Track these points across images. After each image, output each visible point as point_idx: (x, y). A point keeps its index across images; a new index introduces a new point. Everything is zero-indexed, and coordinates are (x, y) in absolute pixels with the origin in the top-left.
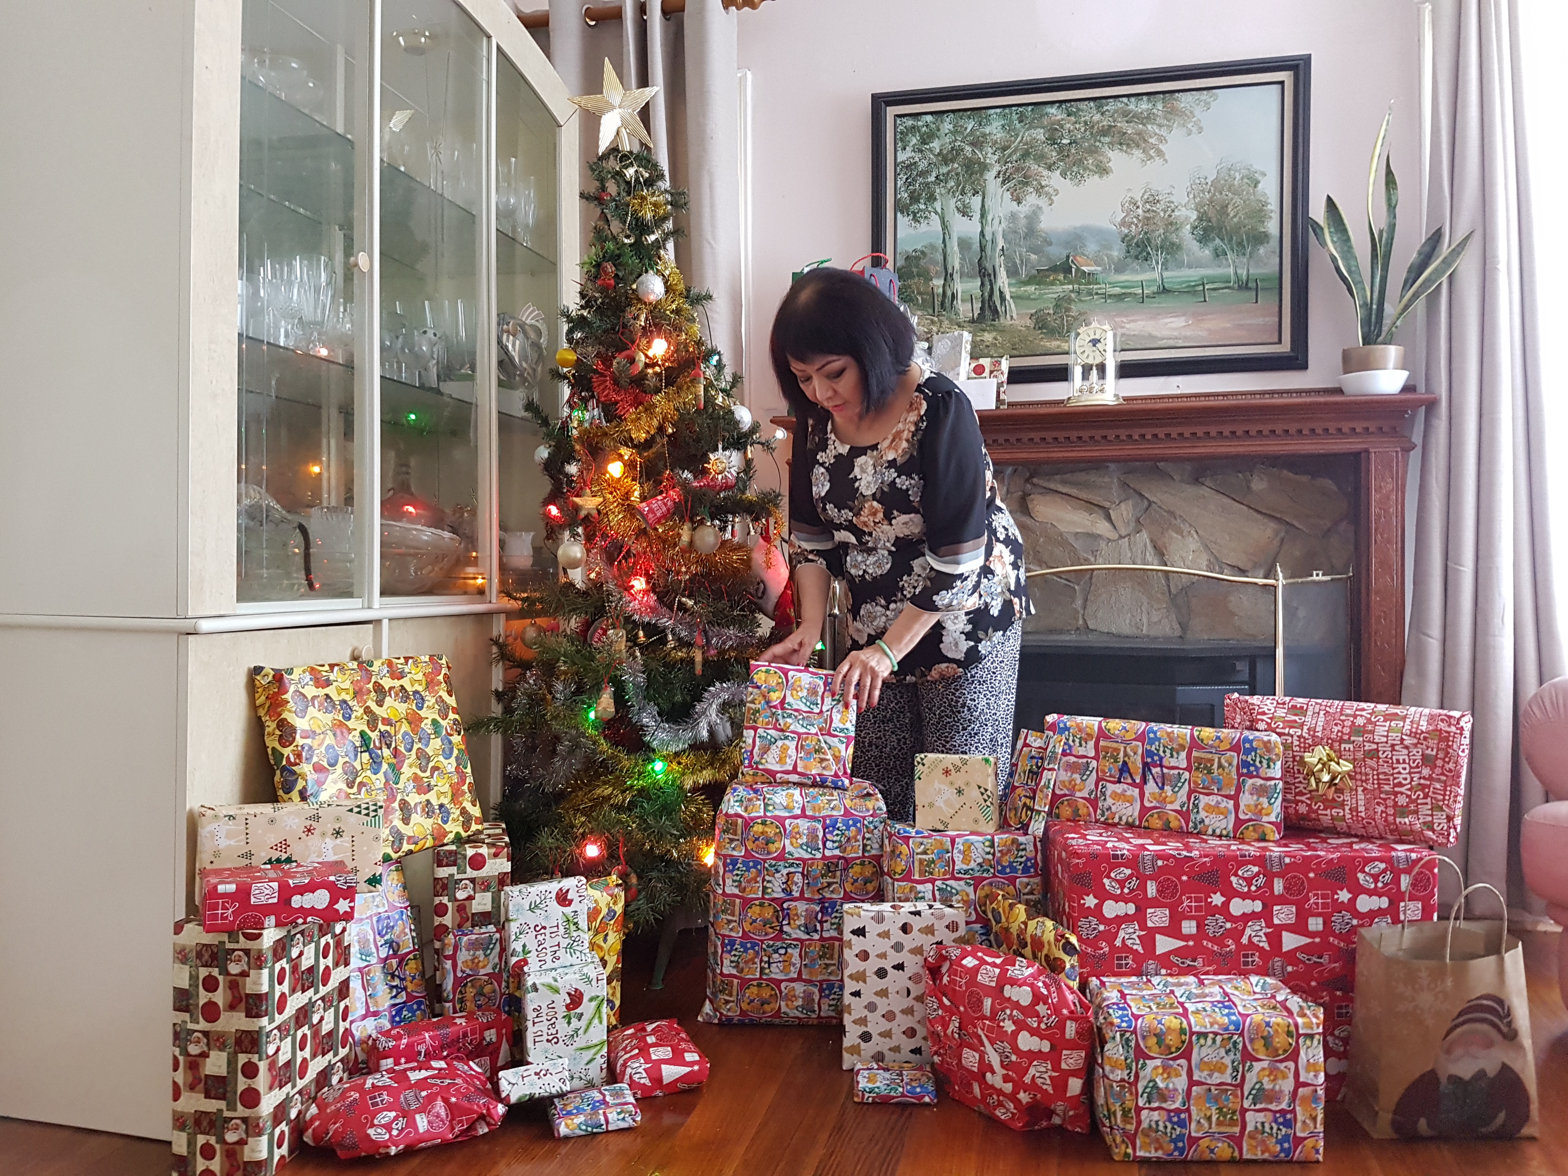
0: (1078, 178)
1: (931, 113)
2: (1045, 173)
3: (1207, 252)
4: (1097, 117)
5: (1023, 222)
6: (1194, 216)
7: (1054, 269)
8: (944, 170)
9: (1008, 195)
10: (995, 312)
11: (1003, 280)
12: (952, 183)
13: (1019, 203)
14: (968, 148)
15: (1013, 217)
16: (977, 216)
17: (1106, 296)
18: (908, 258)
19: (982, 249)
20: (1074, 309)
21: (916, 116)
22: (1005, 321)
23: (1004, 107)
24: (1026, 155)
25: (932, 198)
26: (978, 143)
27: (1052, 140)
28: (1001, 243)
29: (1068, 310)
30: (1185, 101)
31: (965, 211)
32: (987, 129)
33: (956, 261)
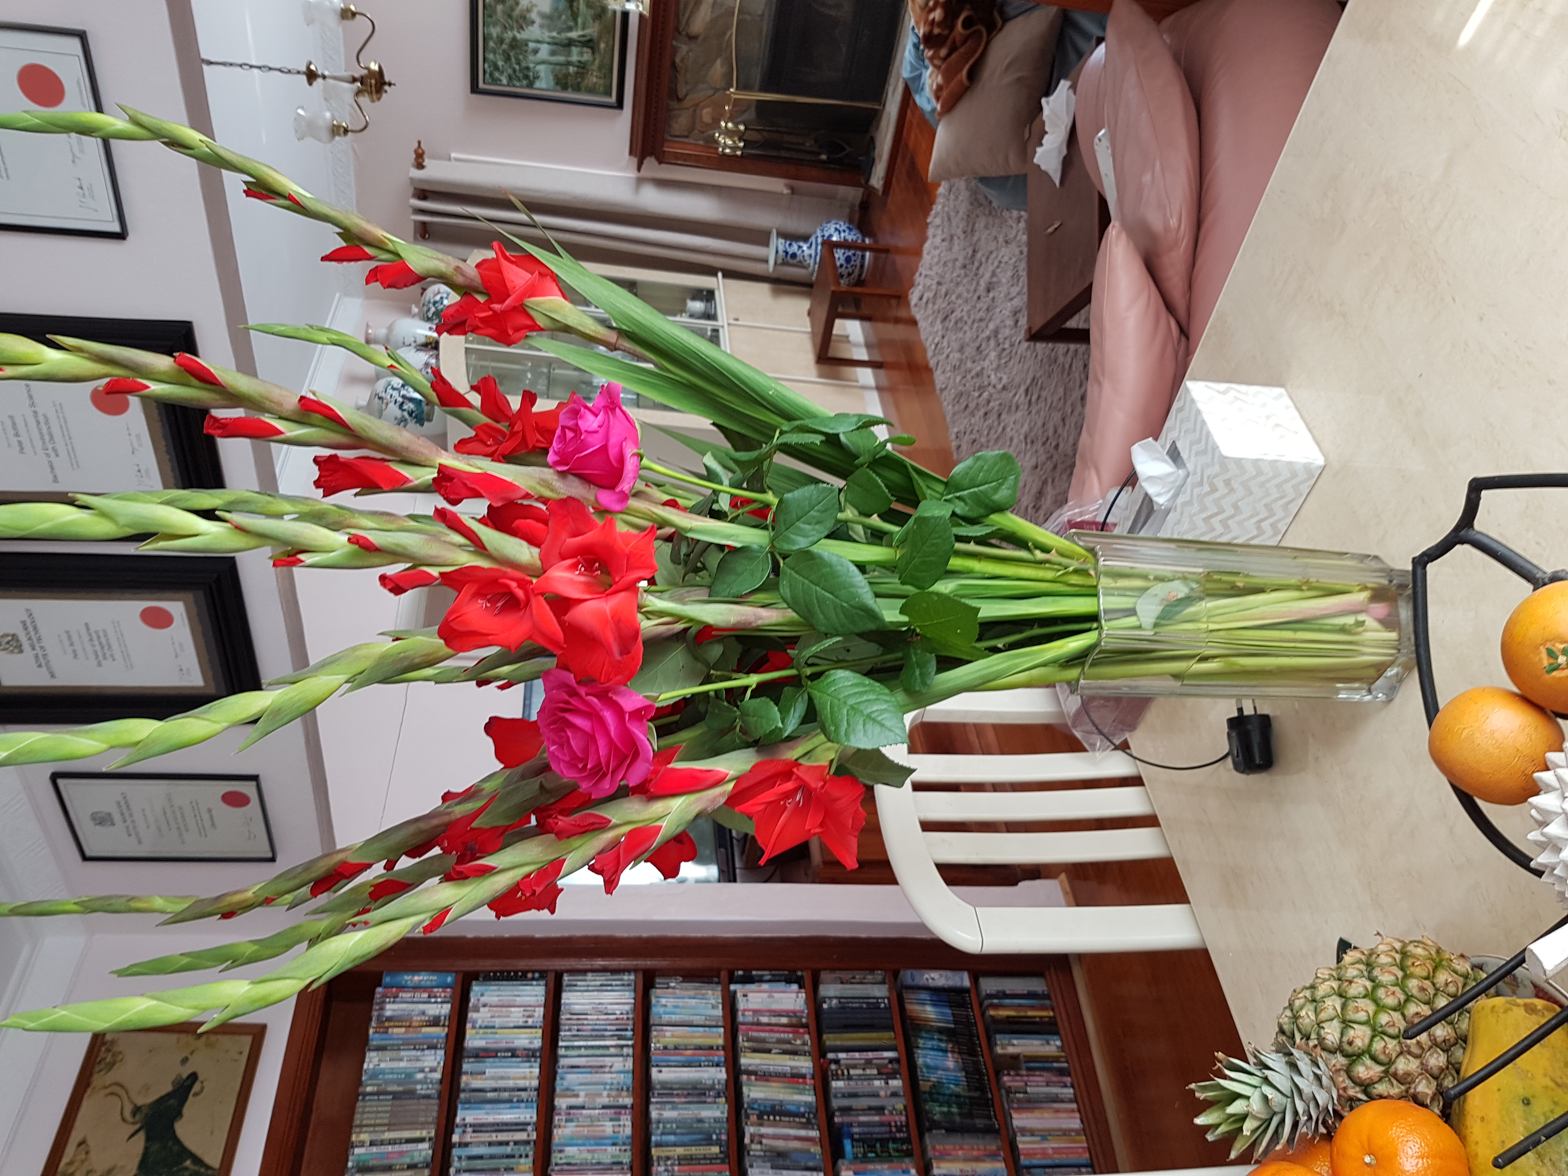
1: (484, 62)
2: (520, 7)
5: (546, 22)
7: (570, 6)
8: (513, 60)
9: (530, 28)
10: (590, 41)
11: (573, 35)
12: (521, 57)
13: (533, 22)
14: (504, 46)
15: (541, 26)
16: (539, 45)
18: (557, 84)
19: (556, 44)
21: (485, 73)
22: (595, 35)
23: (483, 25)
24: (510, 16)
25: (528, 68)
26: (501, 41)
28: (554, 34)
31: (536, 51)
32: (495, 35)
33: (561, 59)
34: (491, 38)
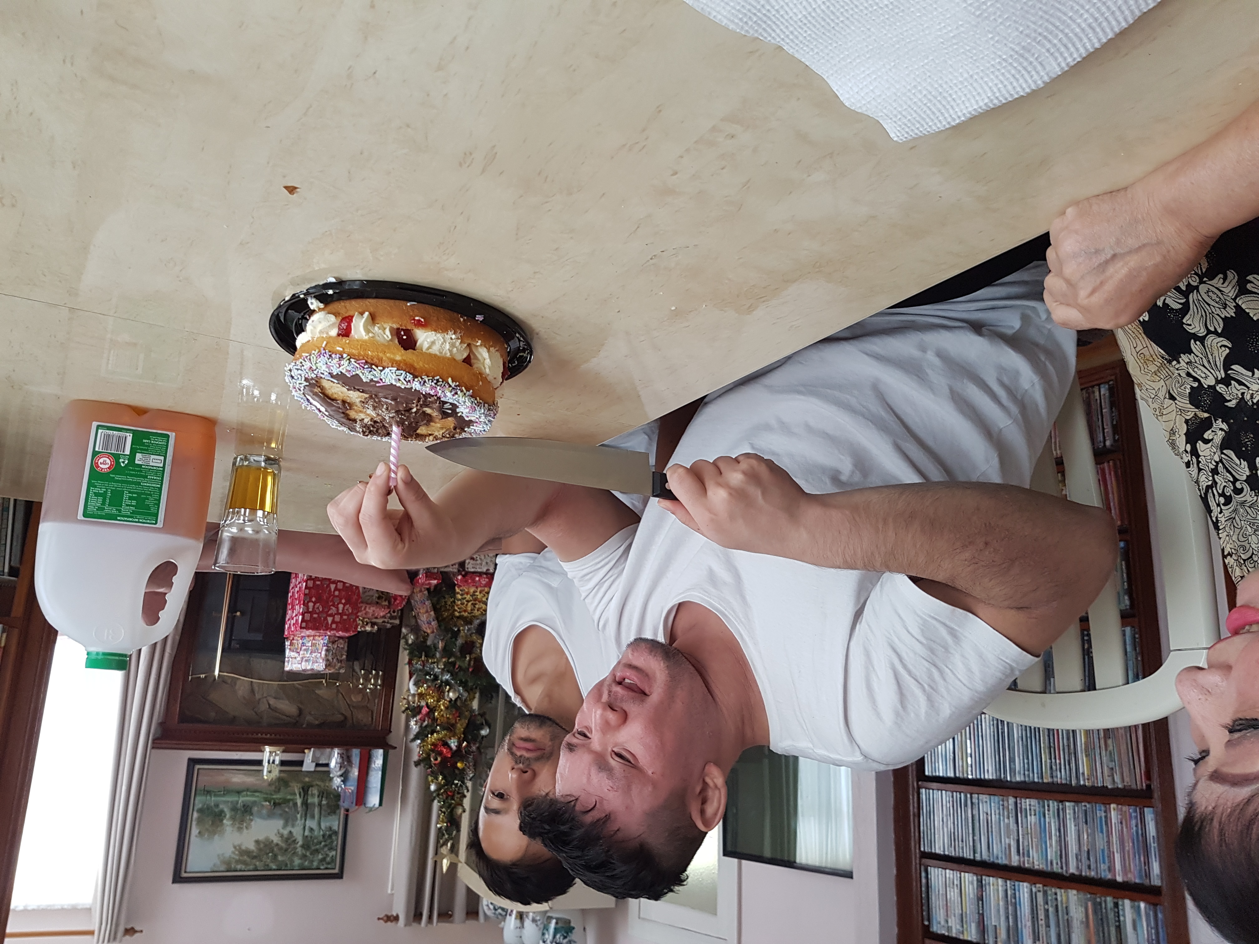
0: (267, 839)
1: (319, 869)
2: (280, 843)
3: (221, 806)
4: (258, 863)
5: (290, 823)
6: (225, 821)
7: (279, 804)
8: (318, 847)
9: (295, 834)
10: (303, 789)
11: (299, 802)
12: (315, 841)
13: (290, 832)
14: (308, 854)
15: (293, 826)
16: (307, 828)
17: (261, 792)
18: (335, 813)
19: (306, 815)
20: (273, 788)
21: (327, 868)
22: (300, 785)
23: (293, 870)
24: (286, 850)
25: (324, 836)
26: (304, 857)
27: (275, 856)
28: (299, 816)
29: (276, 788)
30: (222, 869)
31: (311, 830)
32: (300, 861)
33: (316, 810)
34: (302, 864)
